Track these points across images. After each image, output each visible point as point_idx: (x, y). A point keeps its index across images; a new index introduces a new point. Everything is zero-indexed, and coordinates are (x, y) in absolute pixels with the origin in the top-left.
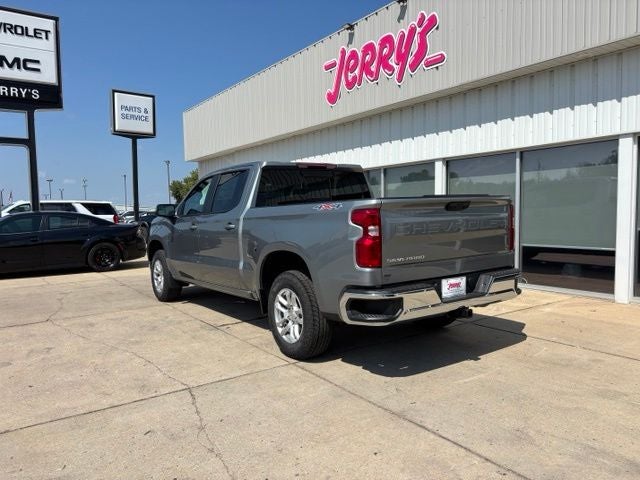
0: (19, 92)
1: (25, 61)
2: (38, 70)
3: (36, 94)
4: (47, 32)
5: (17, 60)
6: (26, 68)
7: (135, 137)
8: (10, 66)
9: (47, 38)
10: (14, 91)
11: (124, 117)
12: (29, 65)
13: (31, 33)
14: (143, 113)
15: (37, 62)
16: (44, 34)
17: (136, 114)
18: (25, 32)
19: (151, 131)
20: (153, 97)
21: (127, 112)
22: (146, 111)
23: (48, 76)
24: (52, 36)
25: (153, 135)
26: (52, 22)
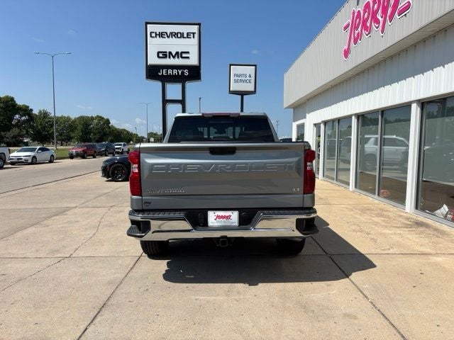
0: (178, 72)
1: (182, 53)
2: (188, 58)
3: (186, 73)
4: (194, 33)
5: (177, 53)
6: (182, 57)
7: (242, 94)
8: (174, 57)
9: (194, 37)
10: (175, 72)
11: (236, 81)
12: (184, 55)
13: (185, 35)
14: (248, 78)
15: (188, 53)
16: (192, 35)
17: (244, 79)
18: (182, 36)
19: (253, 89)
20: (255, 66)
21: (238, 78)
22: (250, 76)
23: (193, 61)
24: (196, 36)
25: (254, 92)
26: (197, 27)
